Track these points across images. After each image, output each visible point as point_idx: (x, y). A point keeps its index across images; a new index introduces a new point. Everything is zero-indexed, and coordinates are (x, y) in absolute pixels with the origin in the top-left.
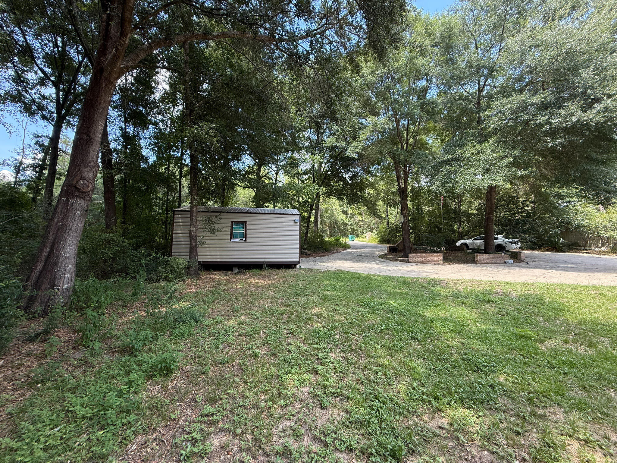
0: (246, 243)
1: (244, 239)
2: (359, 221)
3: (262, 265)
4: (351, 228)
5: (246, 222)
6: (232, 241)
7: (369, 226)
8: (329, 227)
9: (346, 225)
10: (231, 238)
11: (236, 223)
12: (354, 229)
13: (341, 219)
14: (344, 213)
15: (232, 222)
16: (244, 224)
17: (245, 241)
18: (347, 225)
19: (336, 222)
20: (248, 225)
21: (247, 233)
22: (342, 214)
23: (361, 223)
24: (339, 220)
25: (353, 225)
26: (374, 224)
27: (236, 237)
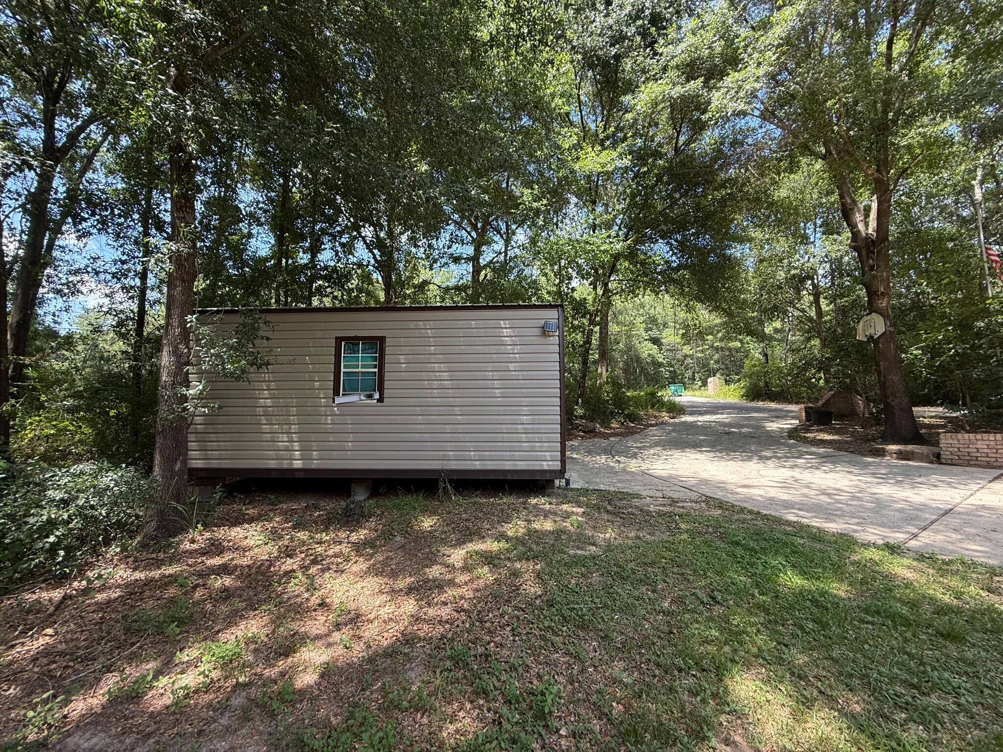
0: (381, 409)
1: (377, 396)
2: (686, 356)
3: (436, 481)
4: (670, 372)
5: (382, 339)
6: (338, 400)
7: (704, 366)
8: (625, 371)
9: (657, 364)
10: (336, 393)
11: (353, 342)
12: (675, 371)
13: (649, 355)
14: (654, 343)
15: (339, 340)
16: (377, 344)
17: (381, 400)
18: (661, 365)
19: (638, 359)
20: (388, 350)
21: (387, 376)
22: (650, 345)
23: (689, 361)
24: (644, 355)
25: (672, 366)
26: (717, 362)
27: (351, 389)
